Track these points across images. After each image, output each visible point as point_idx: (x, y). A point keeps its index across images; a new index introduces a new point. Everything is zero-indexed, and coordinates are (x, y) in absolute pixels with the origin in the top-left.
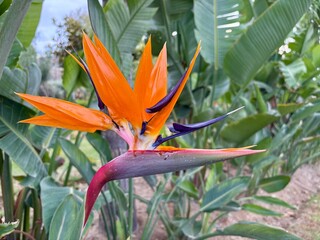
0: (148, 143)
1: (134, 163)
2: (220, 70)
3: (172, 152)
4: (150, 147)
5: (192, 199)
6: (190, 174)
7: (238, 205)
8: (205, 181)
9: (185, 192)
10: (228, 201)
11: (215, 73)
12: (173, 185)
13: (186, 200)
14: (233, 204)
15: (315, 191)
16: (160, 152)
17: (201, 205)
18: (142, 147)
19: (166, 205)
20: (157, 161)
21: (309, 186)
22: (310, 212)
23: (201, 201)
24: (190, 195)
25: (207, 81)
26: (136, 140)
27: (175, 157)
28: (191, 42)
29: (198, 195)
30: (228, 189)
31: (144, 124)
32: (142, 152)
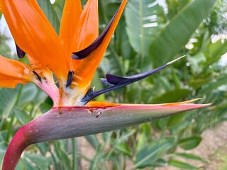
0: (75, 97)
1: (59, 122)
2: (146, 58)
3: (105, 108)
4: (79, 103)
5: (127, 157)
6: (125, 137)
7: (164, 162)
8: (137, 142)
9: (121, 152)
10: (156, 158)
11: (142, 60)
12: (111, 146)
13: (122, 158)
14: (161, 160)
15: (216, 147)
16: (91, 109)
17: (135, 163)
18: (68, 103)
19: (106, 162)
20: (87, 119)
21: (212, 144)
22: (215, 164)
23: (134, 159)
24: (125, 154)
25: (136, 66)
26: (61, 94)
27: (108, 114)
28: (124, 37)
29: (131, 153)
30: (156, 148)
31: (70, 73)
32: (70, 109)
